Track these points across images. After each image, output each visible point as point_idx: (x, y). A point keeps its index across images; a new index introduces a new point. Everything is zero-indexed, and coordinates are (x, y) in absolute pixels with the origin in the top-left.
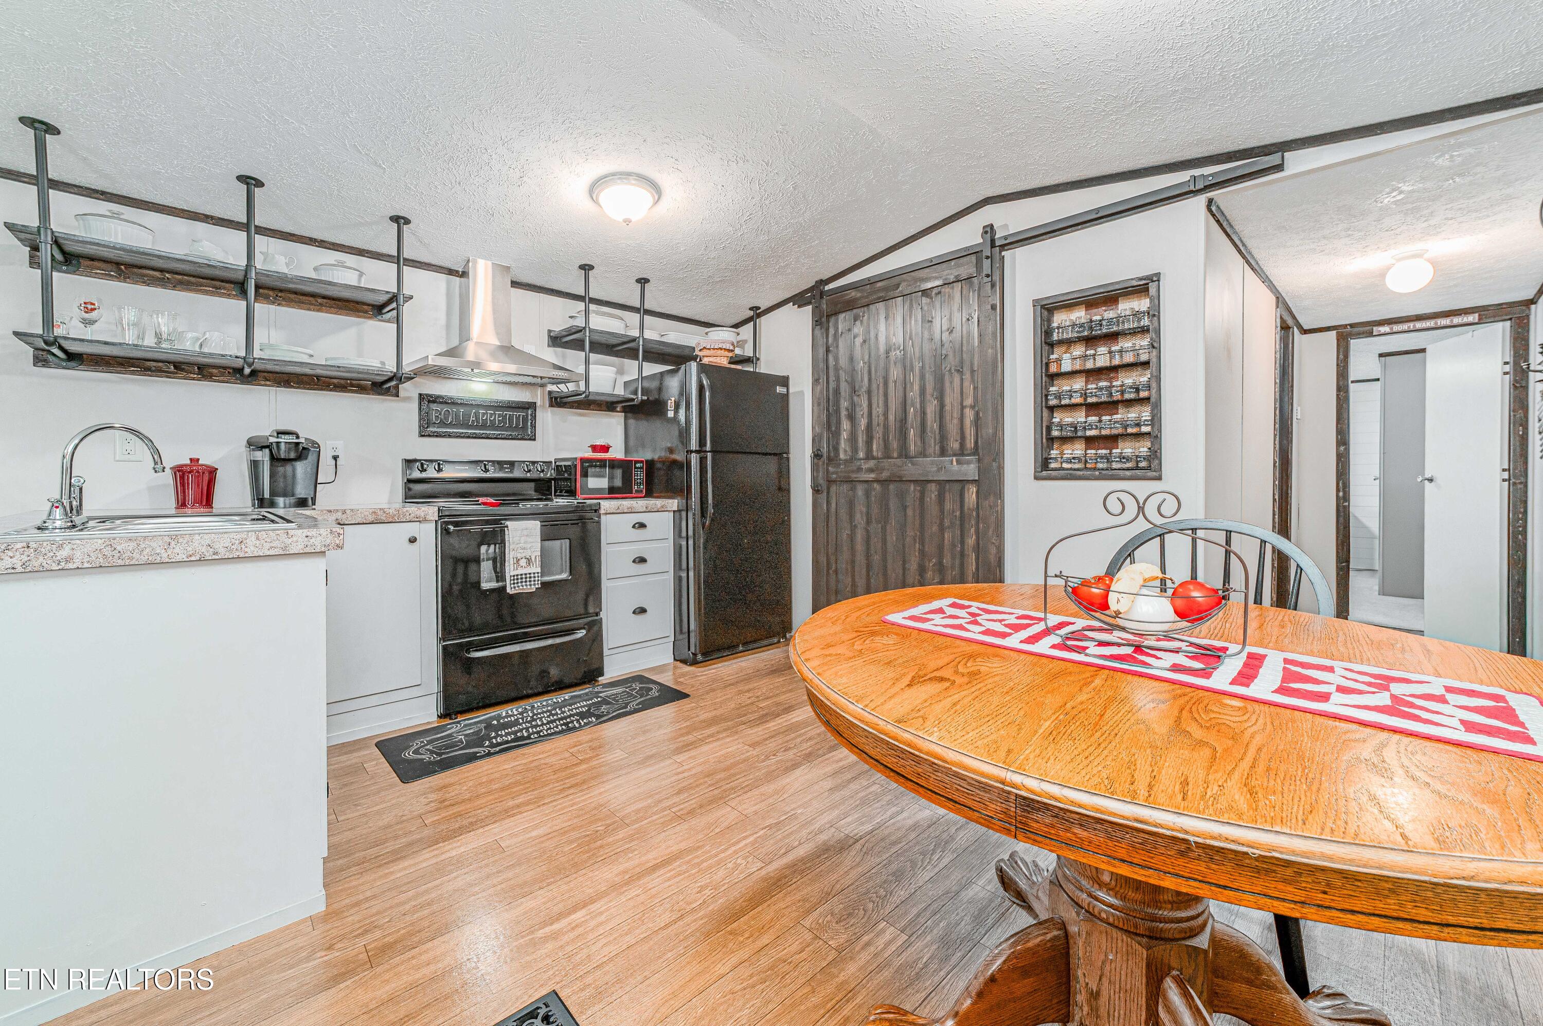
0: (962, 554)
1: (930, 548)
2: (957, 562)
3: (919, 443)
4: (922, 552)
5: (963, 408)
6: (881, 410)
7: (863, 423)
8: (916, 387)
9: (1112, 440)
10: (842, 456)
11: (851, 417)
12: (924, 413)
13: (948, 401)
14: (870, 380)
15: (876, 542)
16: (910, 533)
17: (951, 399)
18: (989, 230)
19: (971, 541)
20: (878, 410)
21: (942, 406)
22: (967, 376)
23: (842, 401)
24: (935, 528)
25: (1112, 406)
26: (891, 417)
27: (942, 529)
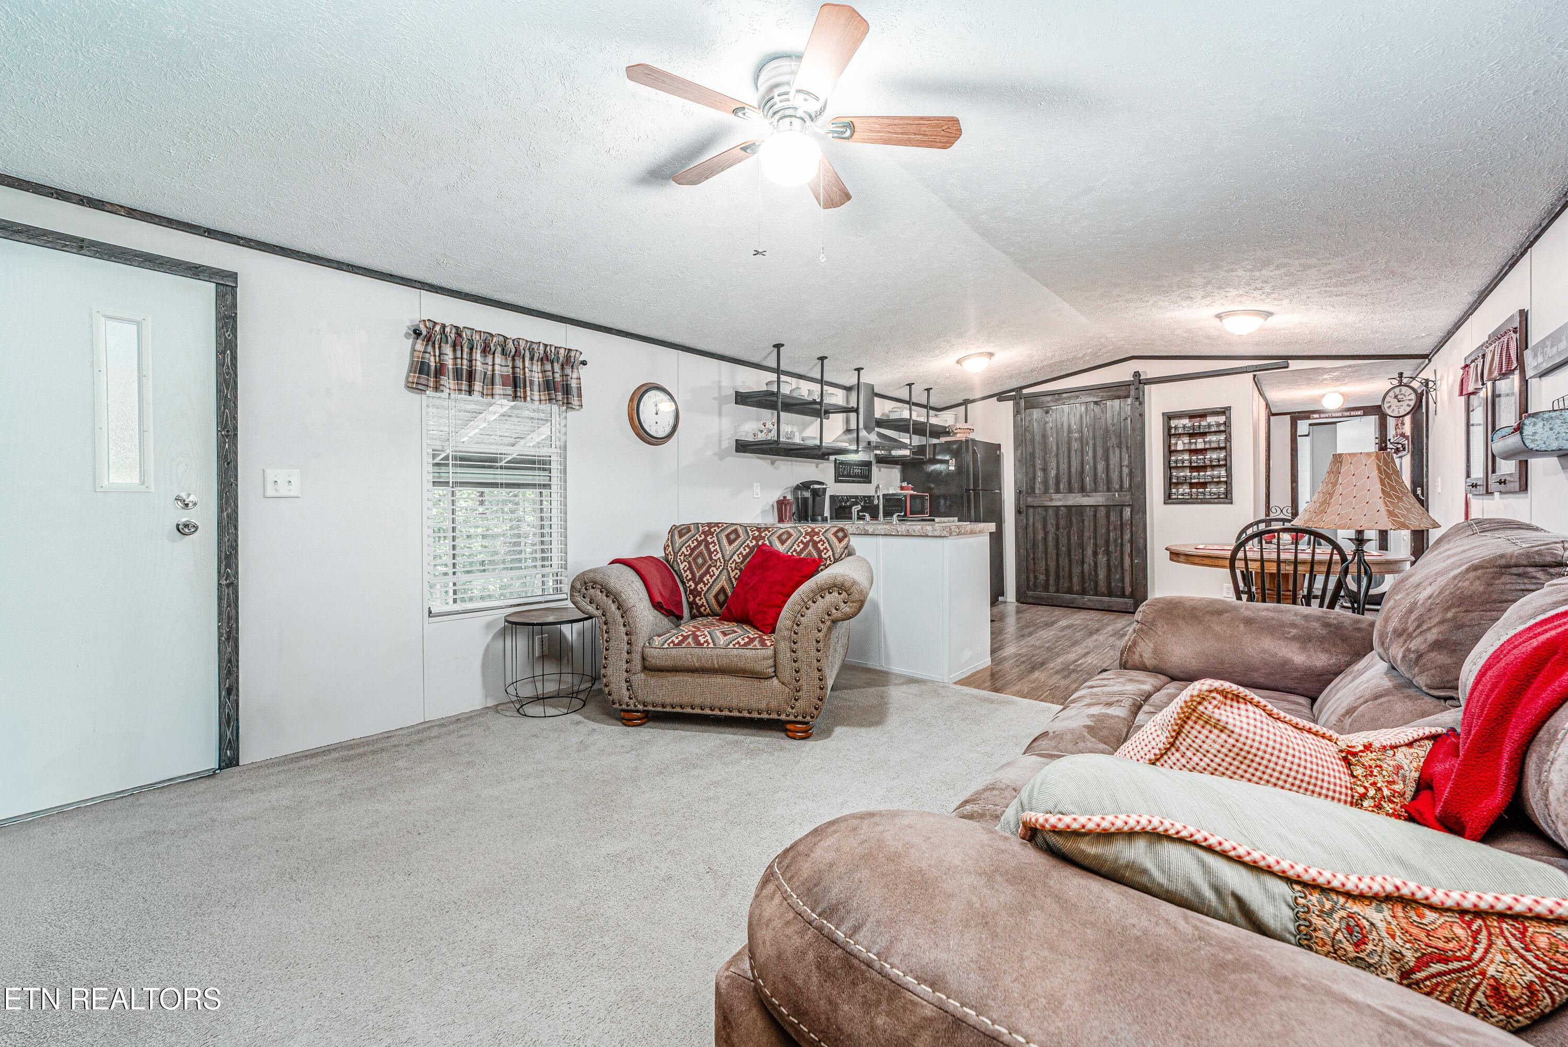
0: (1122, 545)
1: (1101, 542)
2: (1118, 549)
3: (1093, 484)
4: (1096, 545)
5: (1121, 466)
6: (1066, 466)
7: (1053, 473)
8: (1090, 454)
9: (1204, 485)
10: (1037, 491)
11: (1045, 470)
12: (1095, 468)
13: (1111, 462)
14: (1058, 449)
15: (1063, 541)
16: (1086, 534)
17: (1114, 460)
18: (1137, 374)
19: (1127, 537)
20: (1064, 466)
21: (1108, 465)
22: (1124, 449)
23: (1037, 460)
24: (1104, 531)
25: (1203, 468)
26: (1073, 470)
27: (1108, 531)
